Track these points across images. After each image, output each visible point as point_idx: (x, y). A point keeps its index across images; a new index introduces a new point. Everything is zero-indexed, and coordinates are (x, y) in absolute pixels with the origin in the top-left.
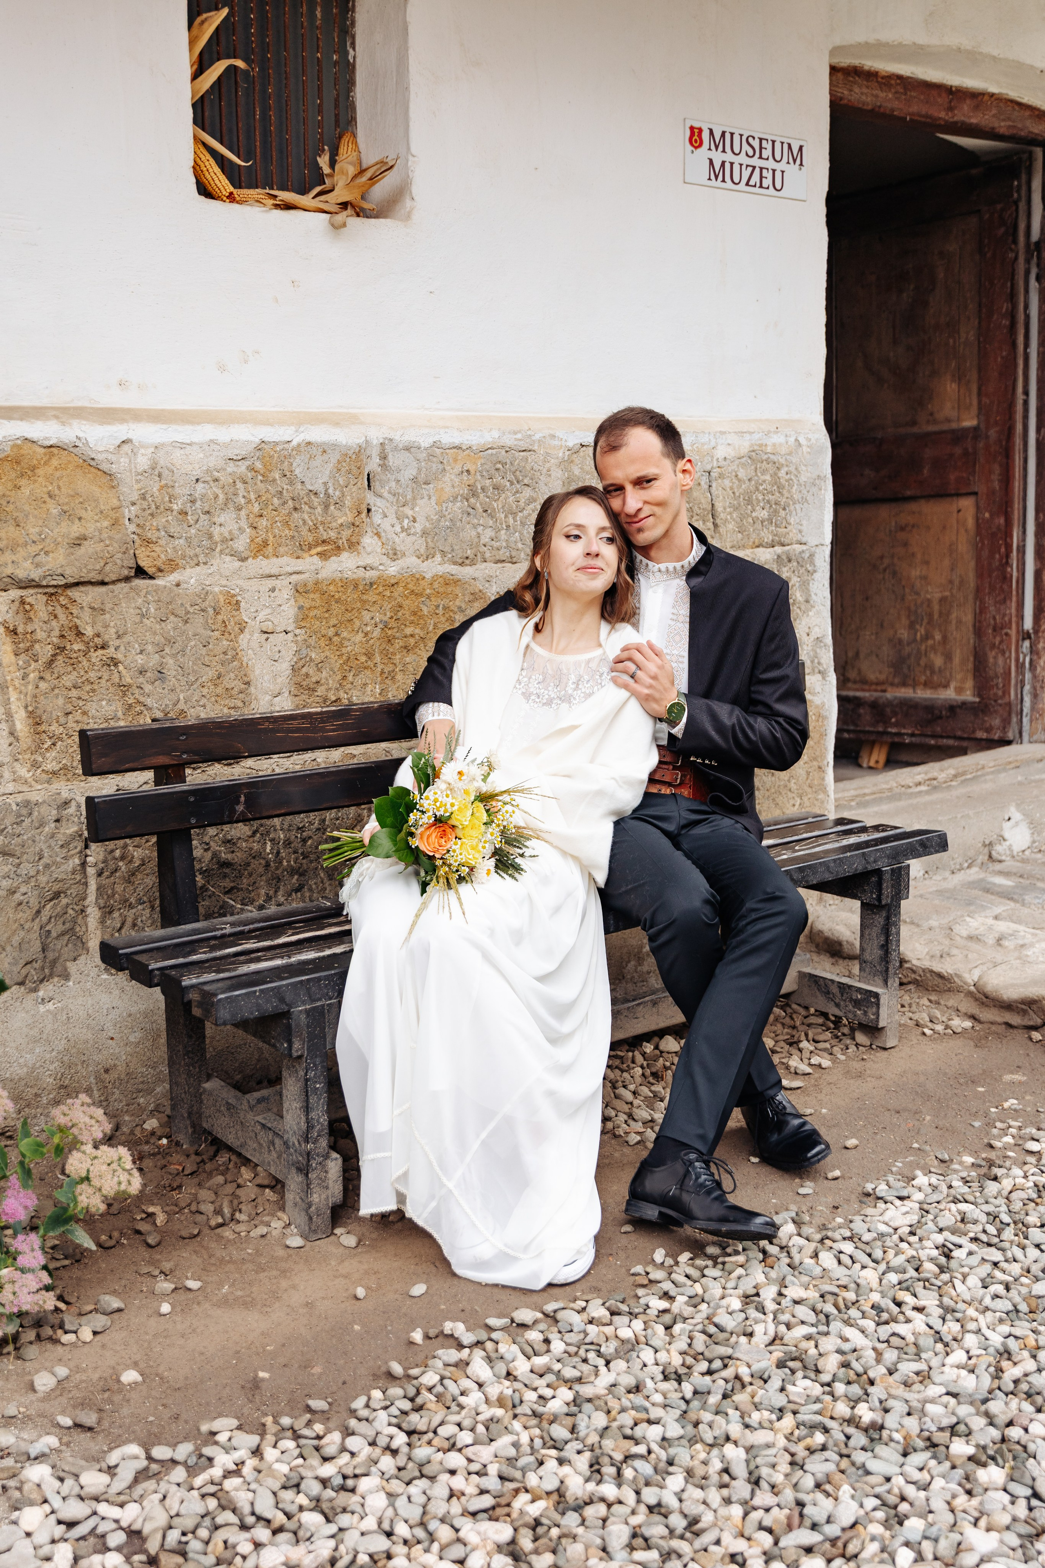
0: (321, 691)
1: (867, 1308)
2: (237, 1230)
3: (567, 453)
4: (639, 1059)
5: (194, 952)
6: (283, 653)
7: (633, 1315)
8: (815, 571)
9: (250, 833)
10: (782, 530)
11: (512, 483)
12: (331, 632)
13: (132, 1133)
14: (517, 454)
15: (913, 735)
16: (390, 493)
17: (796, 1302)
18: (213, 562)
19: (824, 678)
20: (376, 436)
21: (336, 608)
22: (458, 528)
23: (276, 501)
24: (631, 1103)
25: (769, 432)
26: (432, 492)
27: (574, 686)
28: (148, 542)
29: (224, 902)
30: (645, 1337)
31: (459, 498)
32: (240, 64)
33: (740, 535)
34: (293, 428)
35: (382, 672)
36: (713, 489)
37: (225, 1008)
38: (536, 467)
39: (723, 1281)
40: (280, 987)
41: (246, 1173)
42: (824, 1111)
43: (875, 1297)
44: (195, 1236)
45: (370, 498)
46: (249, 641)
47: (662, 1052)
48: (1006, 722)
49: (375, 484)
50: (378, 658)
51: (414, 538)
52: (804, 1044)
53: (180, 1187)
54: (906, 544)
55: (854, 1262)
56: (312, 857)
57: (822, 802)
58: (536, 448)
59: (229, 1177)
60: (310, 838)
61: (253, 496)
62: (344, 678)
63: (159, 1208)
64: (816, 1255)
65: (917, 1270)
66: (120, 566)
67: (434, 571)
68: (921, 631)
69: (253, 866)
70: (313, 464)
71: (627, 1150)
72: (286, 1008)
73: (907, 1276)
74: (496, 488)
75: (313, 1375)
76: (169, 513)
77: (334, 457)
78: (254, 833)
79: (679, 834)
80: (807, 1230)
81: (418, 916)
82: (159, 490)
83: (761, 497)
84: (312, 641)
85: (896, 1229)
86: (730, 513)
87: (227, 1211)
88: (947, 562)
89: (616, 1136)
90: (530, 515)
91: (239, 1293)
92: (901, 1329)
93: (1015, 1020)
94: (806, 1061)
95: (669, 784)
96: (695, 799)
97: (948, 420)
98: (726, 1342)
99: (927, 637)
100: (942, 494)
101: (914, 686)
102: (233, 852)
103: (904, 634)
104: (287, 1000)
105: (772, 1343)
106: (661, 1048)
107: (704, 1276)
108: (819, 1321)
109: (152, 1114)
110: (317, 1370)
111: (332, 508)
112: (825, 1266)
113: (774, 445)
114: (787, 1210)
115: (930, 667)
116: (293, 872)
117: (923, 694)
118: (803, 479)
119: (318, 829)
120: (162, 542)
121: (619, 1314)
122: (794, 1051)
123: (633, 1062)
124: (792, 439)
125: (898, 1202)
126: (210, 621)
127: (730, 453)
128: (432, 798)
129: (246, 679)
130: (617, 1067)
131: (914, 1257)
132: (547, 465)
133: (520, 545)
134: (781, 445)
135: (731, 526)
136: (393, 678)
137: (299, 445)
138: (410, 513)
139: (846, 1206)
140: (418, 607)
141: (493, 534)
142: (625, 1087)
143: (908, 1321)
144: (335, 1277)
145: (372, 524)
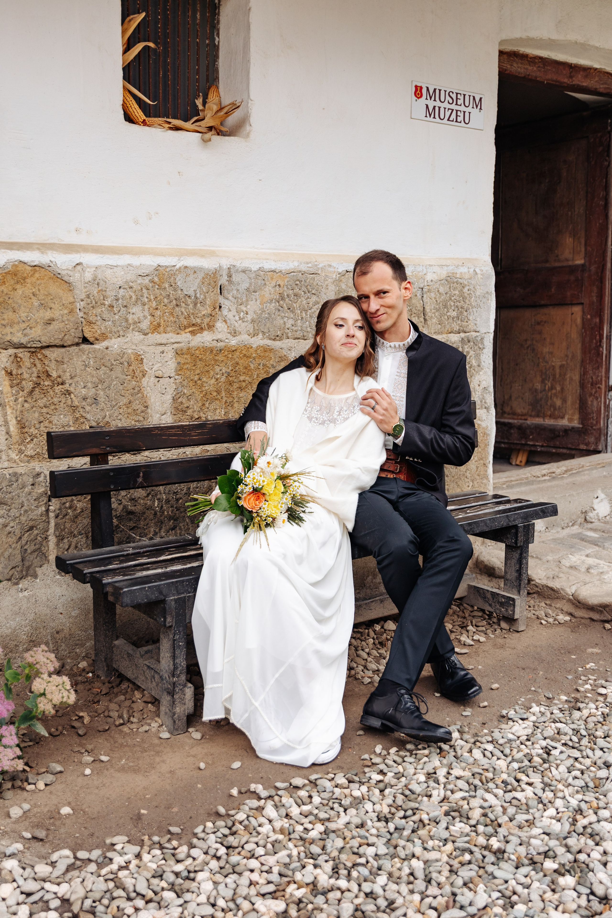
0: (189, 412)
1: (499, 782)
2: (131, 727)
3: (338, 276)
4: (372, 634)
5: (110, 563)
6: (168, 389)
7: (361, 783)
8: (484, 348)
9: (145, 495)
10: (465, 324)
11: (305, 293)
12: (196, 378)
13: (71, 669)
14: (308, 276)
15: (542, 446)
16: (233, 297)
17: (458, 778)
18: (128, 335)
19: (488, 411)
20: (225, 263)
21: (199, 364)
22: (273, 319)
23: (166, 300)
24: (366, 660)
25: (458, 265)
26: (258, 297)
27: (337, 414)
28: (90, 323)
29: (129, 535)
30: (368, 796)
31: (274, 301)
32: (151, 45)
33: (439, 326)
34: (177, 258)
35: (226, 402)
36: (424, 299)
37: (127, 597)
38: (320, 284)
39: (415, 764)
40: (159, 585)
41: (137, 695)
42: (480, 667)
43: (504, 776)
44: (107, 730)
45: (221, 299)
46: (148, 382)
47: (385, 630)
48: (598, 440)
49: (225, 292)
50: (223, 394)
51: (247, 324)
52: (470, 628)
53: (98, 701)
54: (540, 333)
55: (493, 756)
56: (182, 510)
57: (485, 485)
58: (319, 272)
59: (128, 696)
60: (181, 498)
61: (152, 297)
62: (203, 405)
63: (86, 713)
64: (470, 751)
65: (530, 761)
66: (73, 336)
67: (258, 343)
68: (549, 384)
69: (147, 514)
70: (188, 279)
71: (362, 687)
72: (163, 598)
73: (524, 764)
74: (296, 295)
75: (173, 813)
76: (103, 306)
77: (201, 275)
78: (148, 495)
79: (398, 502)
80: (466, 736)
81: (241, 546)
82: (98, 293)
83: (452, 304)
84: (185, 383)
85: (518, 737)
86: (434, 313)
87: (125, 716)
88: (564, 344)
89: (356, 679)
90: (315, 311)
91: (131, 764)
92: (519, 795)
93: (596, 616)
94: (471, 638)
95: (393, 472)
96: (407, 481)
97: (567, 260)
98: (415, 800)
99: (552, 388)
100: (562, 303)
101: (544, 417)
102: (135, 506)
103: (538, 386)
104: (164, 593)
105: (442, 801)
106: (385, 628)
107: (404, 761)
108: (470, 789)
109: (83, 659)
110: (175, 810)
111: (199, 305)
112: (476, 757)
113: (461, 273)
114: (455, 724)
115: (553, 406)
116: (170, 518)
117: (549, 422)
118: (478, 293)
119: (186, 494)
120: (98, 323)
121: (353, 782)
122: (464, 631)
123: (368, 635)
124: (472, 270)
125: (520, 722)
126: (125, 370)
127: (435, 277)
128: (252, 477)
129: (145, 404)
130: (358, 638)
131: (528, 754)
132: (326, 283)
133: (309, 329)
134: (465, 273)
135: (434, 320)
136: (232, 406)
137: (180, 268)
138: (244, 309)
139: (490, 723)
140: (248, 364)
141: (293, 322)
142: (363, 650)
143: (523, 791)
144: (188, 756)
145: (222, 315)
